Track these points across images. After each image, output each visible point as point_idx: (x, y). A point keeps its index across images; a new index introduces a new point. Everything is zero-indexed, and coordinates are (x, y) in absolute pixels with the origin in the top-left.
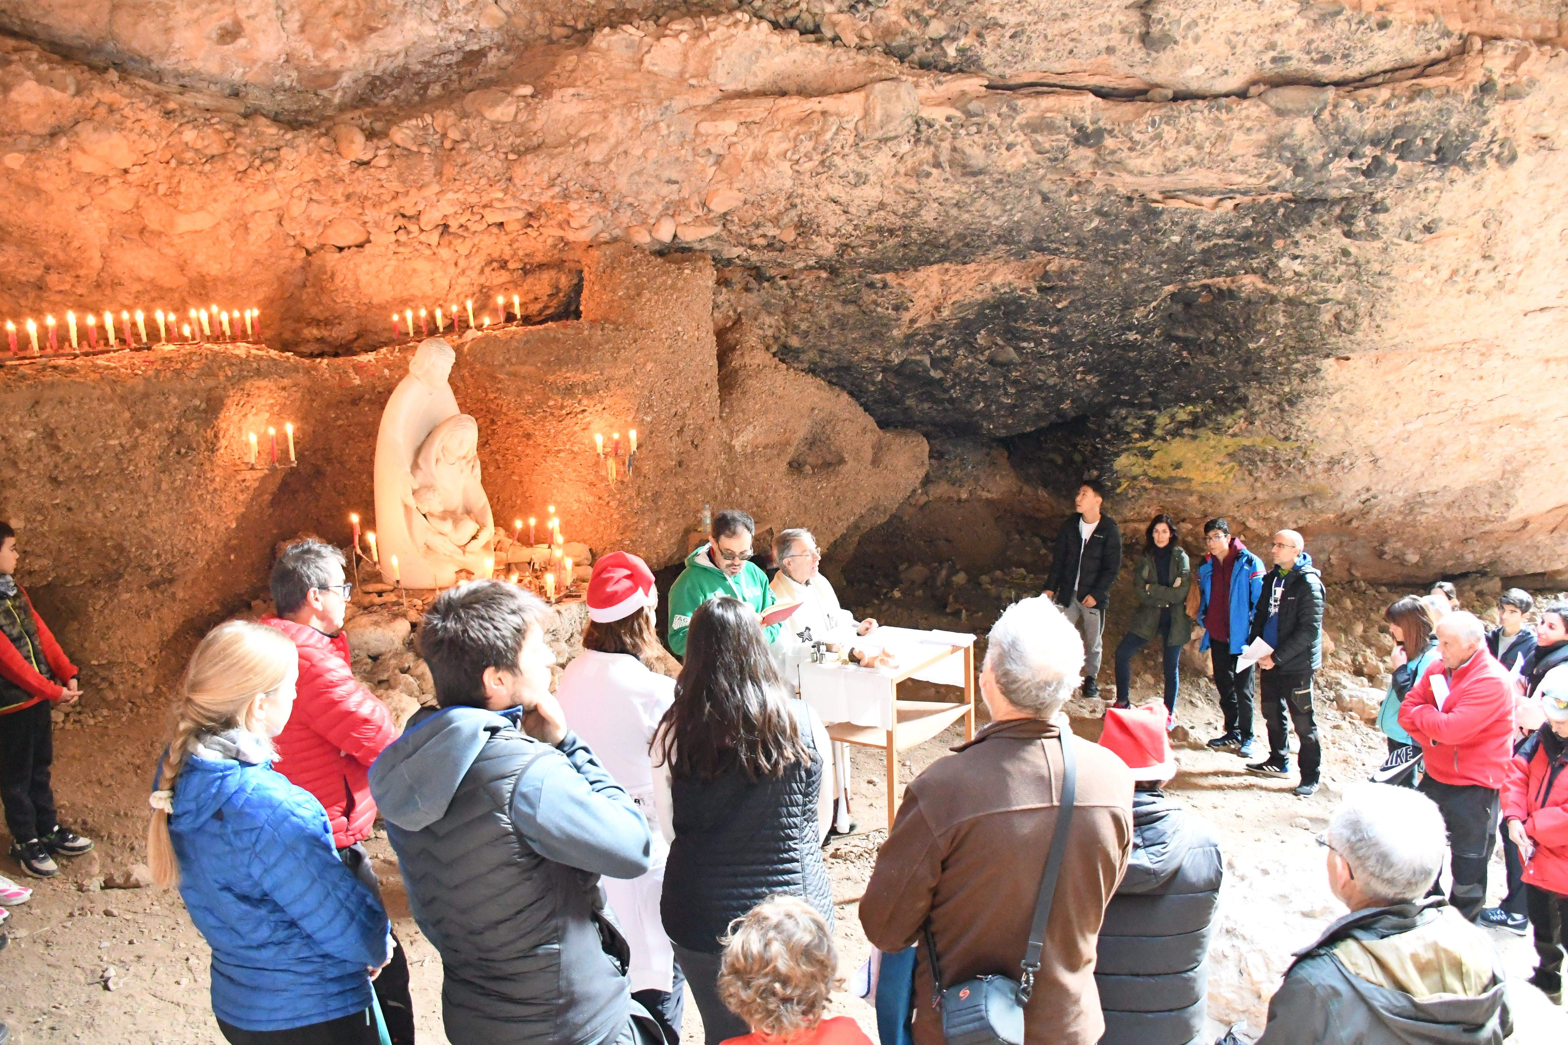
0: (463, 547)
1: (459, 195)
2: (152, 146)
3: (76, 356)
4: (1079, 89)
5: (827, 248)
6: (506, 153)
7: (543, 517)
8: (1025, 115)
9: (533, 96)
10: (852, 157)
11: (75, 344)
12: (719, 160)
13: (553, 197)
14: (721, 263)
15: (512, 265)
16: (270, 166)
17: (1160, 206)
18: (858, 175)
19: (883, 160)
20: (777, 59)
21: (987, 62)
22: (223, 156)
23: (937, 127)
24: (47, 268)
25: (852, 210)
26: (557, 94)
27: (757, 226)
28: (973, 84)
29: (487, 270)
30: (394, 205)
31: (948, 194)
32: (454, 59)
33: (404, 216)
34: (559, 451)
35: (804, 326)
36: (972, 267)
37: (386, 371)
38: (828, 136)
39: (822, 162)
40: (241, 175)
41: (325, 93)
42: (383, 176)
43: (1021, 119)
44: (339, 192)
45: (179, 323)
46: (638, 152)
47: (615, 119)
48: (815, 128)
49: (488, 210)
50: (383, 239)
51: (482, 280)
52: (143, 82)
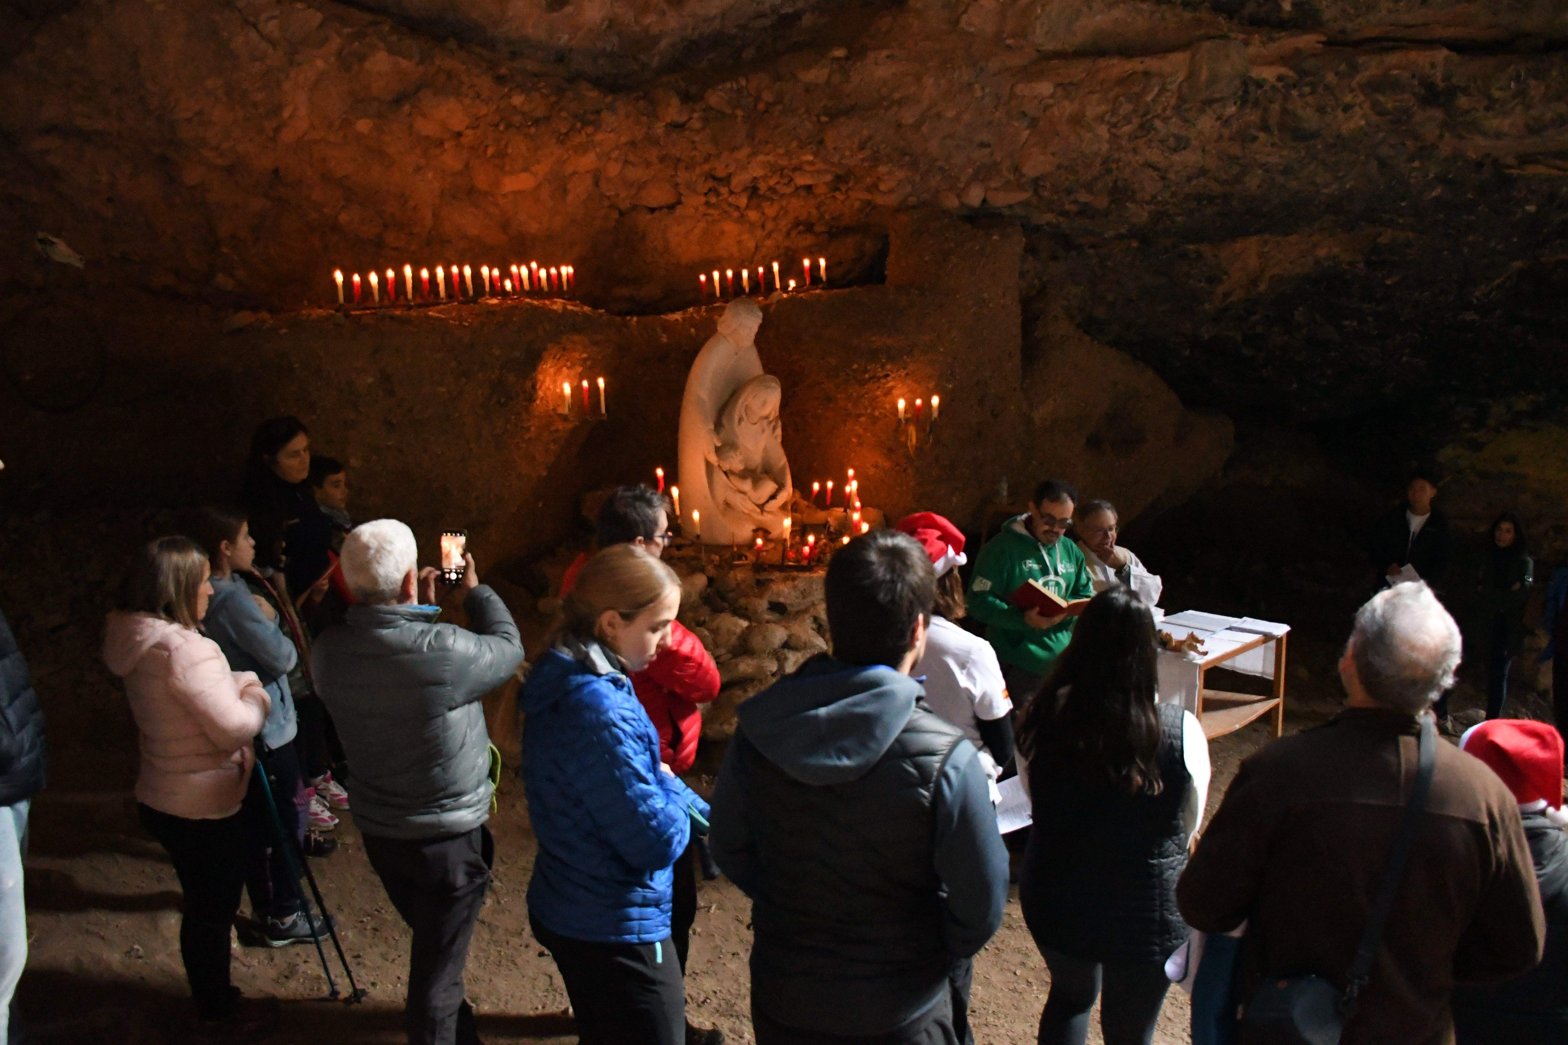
0: (761, 507)
1: (770, 158)
2: (484, 110)
3: (410, 308)
4: (1430, 44)
5: (1139, 214)
6: (818, 116)
7: (842, 481)
8: (1367, 73)
9: (847, 58)
10: (1174, 120)
11: (410, 296)
12: (1033, 123)
13: (863, 160)
14: (1030, 230)
15: (818, 229)
16: (590, 130)
17: (1515, 172)
18: (1178, 138)
19: (1206, 123)
20: (1098, 18)
21: (1327, 15)
22: (548, 118)
23: (1267, 87)
24: (386, 226)
25: (1171, 176)
26: (872, 55)
27: (1069, 192)
28: (1308, 41)
29: (794, 234)
30: (706, 167)
31: (1274, 160)
32: (767, 22)
33: (714, 178)
34: (859, 416)
35: (1110, 297)
36: (1293, 238)
37: (693, 330)
38: (1149, 98)
39: (1142, 126)
40: (562, 139)
41: (643, 57)
42: (696, 139)
43: (1361, 78)
44: (653, 154)
45: (502, 277)
46: (950, 114)
47: (929, 81)
48: (1136, 89)
49: (798, 173)
50: (694, 202)
51: (787, 243)
52: (478, 49)
